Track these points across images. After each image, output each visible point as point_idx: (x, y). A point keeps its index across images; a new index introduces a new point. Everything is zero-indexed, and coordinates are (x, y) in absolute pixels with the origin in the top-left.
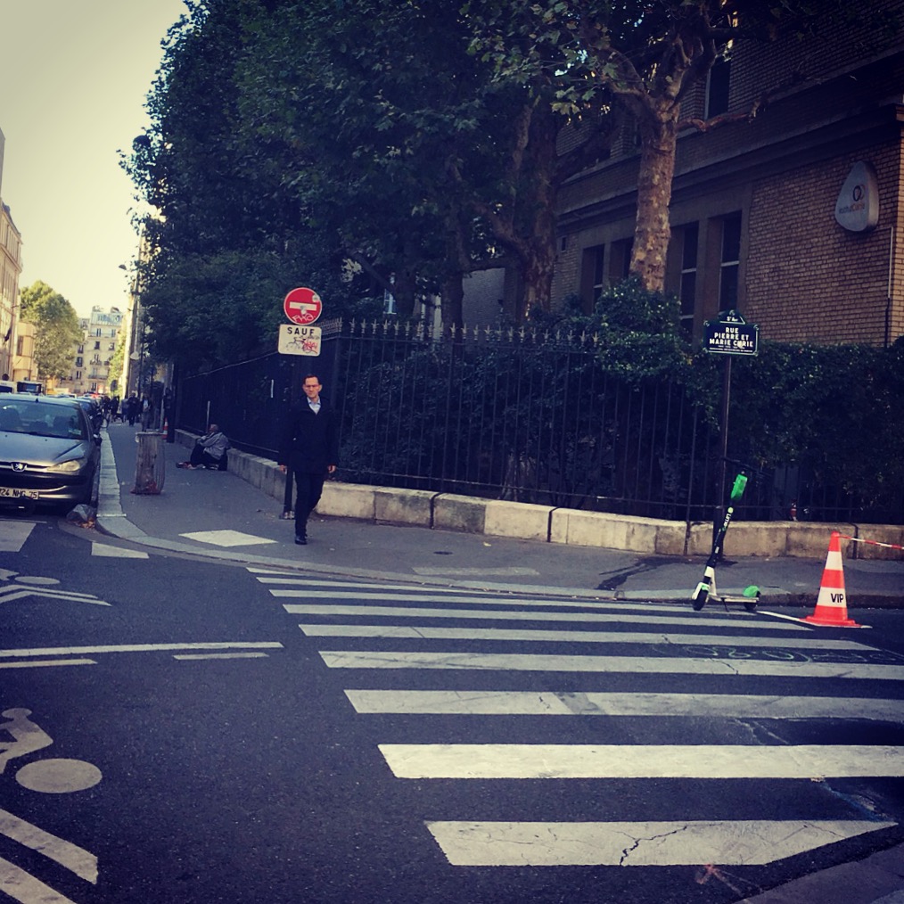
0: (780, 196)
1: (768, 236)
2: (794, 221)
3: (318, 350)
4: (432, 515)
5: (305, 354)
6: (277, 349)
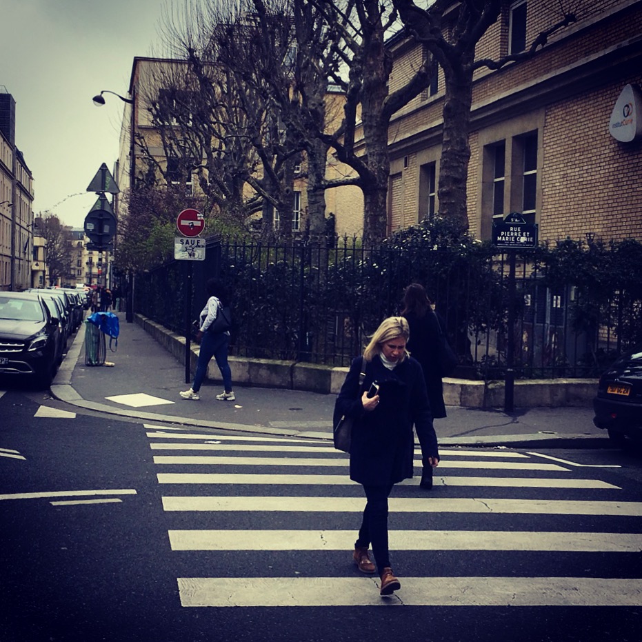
0: (567, 116)
1: (559, 149)
2: (578, 136)
3: (204, 255)
4: (292, 379)
5: (194, 259)
6: (174, 256)
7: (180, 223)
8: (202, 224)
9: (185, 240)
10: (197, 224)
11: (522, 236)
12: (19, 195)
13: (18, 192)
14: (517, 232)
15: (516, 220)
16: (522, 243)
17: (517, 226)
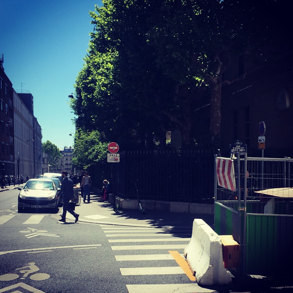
3: (119, 160)
4: (155, 207)
5: (115, 162)
6: (107, 161)
7: (109, 148)
8: (118, 148)
9: (111, 154)
10: (116, 148)
11: (241, 149)
12: (36, 137)
13: (35, 135)
14: (239, 147)
15: (239, 143)
16: (241, 152)
17: (239, 145)
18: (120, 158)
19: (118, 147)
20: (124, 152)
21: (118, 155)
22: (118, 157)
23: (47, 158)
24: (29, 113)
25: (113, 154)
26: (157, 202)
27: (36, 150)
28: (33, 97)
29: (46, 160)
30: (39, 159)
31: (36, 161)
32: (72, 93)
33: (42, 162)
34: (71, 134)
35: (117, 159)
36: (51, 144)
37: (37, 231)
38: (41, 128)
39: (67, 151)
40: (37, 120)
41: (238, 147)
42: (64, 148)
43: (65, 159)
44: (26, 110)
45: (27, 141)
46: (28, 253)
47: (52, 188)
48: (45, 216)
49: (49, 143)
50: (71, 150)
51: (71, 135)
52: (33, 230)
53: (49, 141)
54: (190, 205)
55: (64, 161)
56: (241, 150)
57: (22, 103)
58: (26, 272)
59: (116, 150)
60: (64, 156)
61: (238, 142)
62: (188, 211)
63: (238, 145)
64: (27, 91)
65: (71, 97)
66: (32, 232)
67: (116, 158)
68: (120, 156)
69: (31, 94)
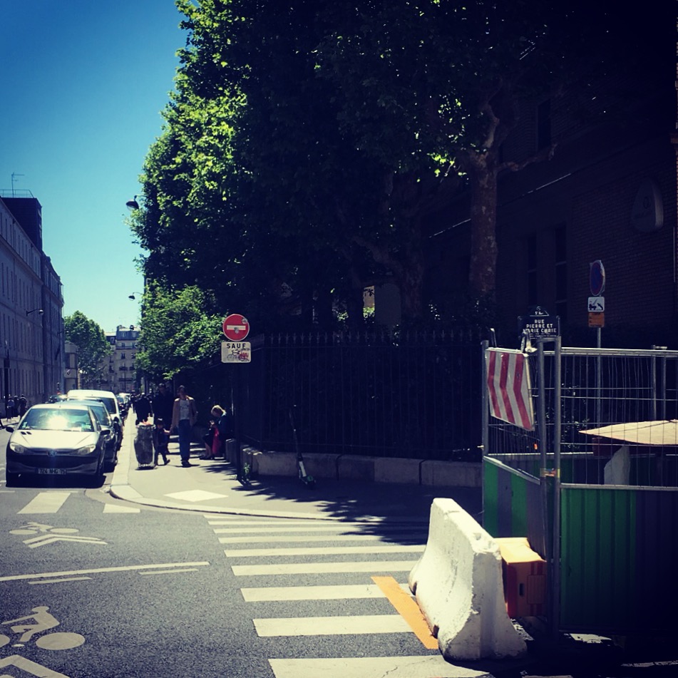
3: (249, 358)
4: (337, 470)
5: (240, 362)
6: (221, 359)
7: (226, 328)
8: (247, 328)
9: (231, 343)
10: (243, 328)
11: (546, 327)
12: (49, 302)
13: (47, 299)
14: (541, 324)
15: (540, 313)
16: (546, 334)
17: (541, 318)
18: (252, 353)
19: (246, 325)
20: (262, 339)
21: (248, 345)
22: (248, 349)
23: (76, 354)
24: (32, 246)
25: (235, 344)
26: (343, 458)
27: (48, 335)
28: (41, 207)
29: (72, 358)
30: (56, 356)
31: (49, 362)
32: (136, 197)
33: (63, 364)
34: (134, 295)
35: (244, 356)
36: (84, 319)
37: (52, 530)
38: (61, 281)
39: (124, 336)
40: (51, 262)
41: (538, 324)
42: (116, 330)
43: (119, 357)
44: (24, 239)
45: (27, 313)
46: (30, 583)
47: (89, 427)
48: (72, 494)
49: (79, 319)
50: (134, 335)
51: (132, 297)
52: (44, 528)
53: (81, 312)
54: (423, 467)
55: (117, 360)
56: (546, 331)
57: (14, 222)
58: (27, 630)
59: (244, 332)
60: (117, 349)
61: (538, 311)
62: (418, 481)
63: (538, 318)
64: (25, 192)
65: (133, 204)
66: (39, 533)
67: (244, 352)
68: (253, 348)
69: (36, 199)
